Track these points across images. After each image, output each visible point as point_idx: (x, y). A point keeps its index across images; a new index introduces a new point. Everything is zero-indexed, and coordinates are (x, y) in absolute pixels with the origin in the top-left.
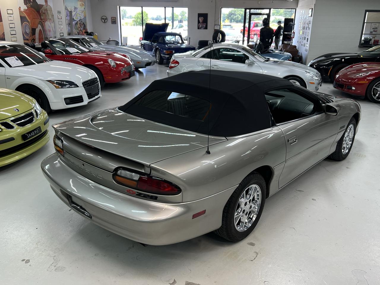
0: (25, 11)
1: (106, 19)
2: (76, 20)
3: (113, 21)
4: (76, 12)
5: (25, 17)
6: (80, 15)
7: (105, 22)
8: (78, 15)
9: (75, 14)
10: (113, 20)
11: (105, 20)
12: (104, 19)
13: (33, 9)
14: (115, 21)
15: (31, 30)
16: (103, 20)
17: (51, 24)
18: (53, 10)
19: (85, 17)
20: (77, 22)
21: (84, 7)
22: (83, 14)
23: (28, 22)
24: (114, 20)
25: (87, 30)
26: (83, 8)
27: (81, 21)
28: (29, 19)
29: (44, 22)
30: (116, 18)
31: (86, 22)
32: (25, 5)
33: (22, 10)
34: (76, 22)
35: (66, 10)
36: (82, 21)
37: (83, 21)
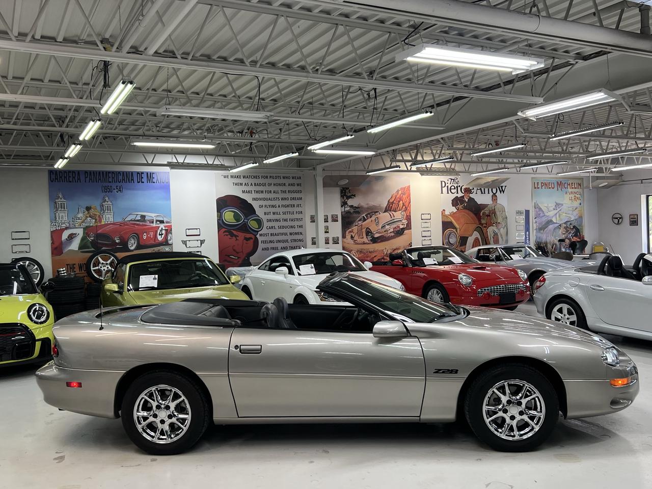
0: (453, 214)
1: (620, 218)
2: (557, 223)
3: (633, 221)
4: (558, 210)
5: (451, 223)
6: (569, 214)
7: (618, 223)
8: (564, 214)
9: (556, 214)
10: (632, 218)
11: (619, 220)
12: (617, 218)
13: (467, 211)
14: (635, 221)
15: (458, 239)
16: (616, 221)
17: (499, 230)
18: (506, 211)
19: (581, 217)
20: (560, 225)
21: (579, 202)
22: (576, 213)
23: (455, 228)
24: (635, 218)
25: (583, 237)
26: (576, 204)
27: (569, 223)
28: (458, 224)
29: (485, 227)
30: (637, 215)
31: (581, 225)
32: (453, 206)
33: (447, 213)
34: (557, 225)
35: (535, 208)
36: (571, 224)
37: (576, 224)
